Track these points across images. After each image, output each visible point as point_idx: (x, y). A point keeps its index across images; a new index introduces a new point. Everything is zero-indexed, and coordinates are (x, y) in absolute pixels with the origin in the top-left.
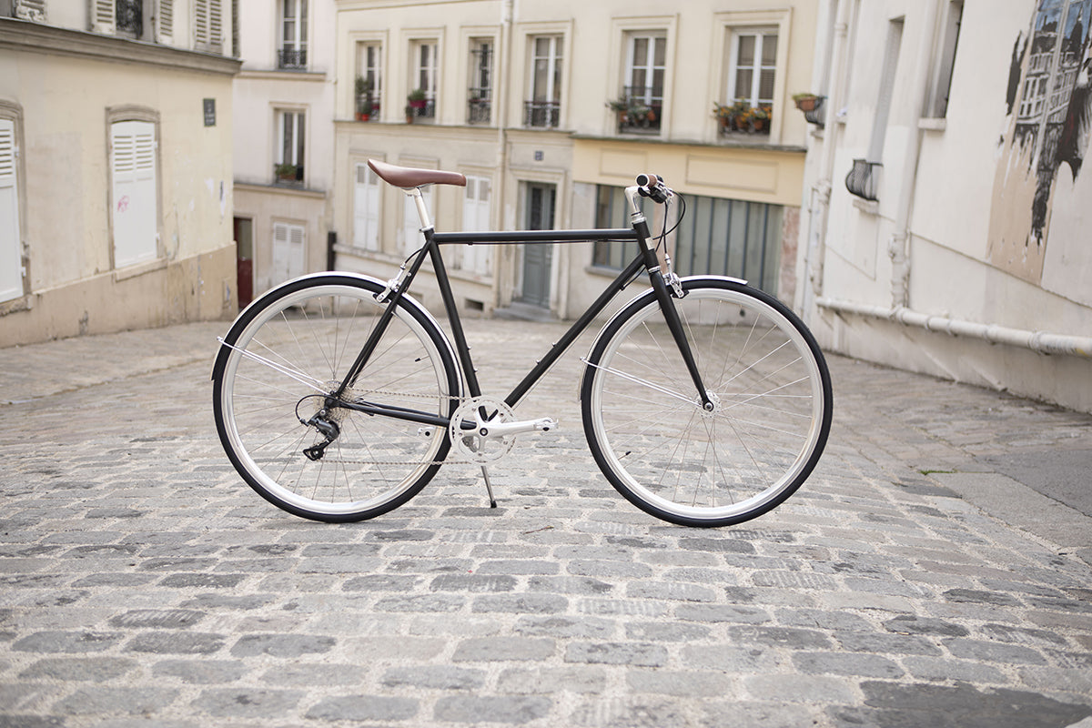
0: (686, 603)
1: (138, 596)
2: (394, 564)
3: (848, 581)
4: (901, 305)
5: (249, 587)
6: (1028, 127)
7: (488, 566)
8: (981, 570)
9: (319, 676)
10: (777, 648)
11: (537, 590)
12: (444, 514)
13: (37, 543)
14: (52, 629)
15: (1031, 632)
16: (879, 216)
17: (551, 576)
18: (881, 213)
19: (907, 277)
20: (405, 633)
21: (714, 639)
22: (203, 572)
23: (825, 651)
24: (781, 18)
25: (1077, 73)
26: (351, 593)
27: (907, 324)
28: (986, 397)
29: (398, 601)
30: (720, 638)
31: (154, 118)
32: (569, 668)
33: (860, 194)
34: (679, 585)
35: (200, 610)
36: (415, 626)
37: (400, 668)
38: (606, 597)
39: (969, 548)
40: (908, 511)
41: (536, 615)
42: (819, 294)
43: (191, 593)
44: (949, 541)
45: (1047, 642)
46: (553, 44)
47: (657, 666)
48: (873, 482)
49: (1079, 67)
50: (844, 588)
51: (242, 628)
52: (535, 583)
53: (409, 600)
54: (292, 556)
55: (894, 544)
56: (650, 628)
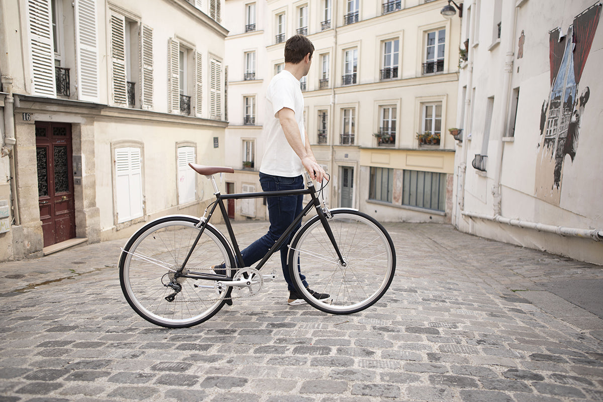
0: (408, 362)
1: (166, 355)
2: (278, 340)
3: (484, 350)
4: (498, 214)
5: (213, 351)
6: (550, 140)
7: (318, 342)
8: (545, 343)
9: (238, 400)
10: (452, 388)
11: (340, 355)
12: (301, 315)
13: (129, 326)
14: (126, 371)
15: (575, 378)
16: (487, 177)
17: (347, 347)
18: (488, 176)
19: (500, 203)
20: (279, 377)
21: (422, 382)
22: (195, 342)
23: (475, 389)
24: (443, 98)
25: (571, 117)
26: (257, 355)
27: (501, 223)
28: (537, 254)
29: (277, 359)
30: (425, 381)
31: (194, 145)
32: (354, 398)
33: (479, 169)
34: (405, 352)
35: (191, 362)
36: (284, 373)
37: (275, 396)
38: (372, 359)
39: (538, 330)
40: (508, 311)
41: (340, 368)
42: (463, 210)
43: (188, 353)
44: (529, 326)
45: (584, 384)
46: (351, 111)
47: (395, 397)
48: (491, 296)
49: (572, 114)
50: (482, 354)
51: (207, 373)
52: (339, 350)
53: (283, 359)
54: (234, 335)
55: (504, 329)
56: (392, 376)
